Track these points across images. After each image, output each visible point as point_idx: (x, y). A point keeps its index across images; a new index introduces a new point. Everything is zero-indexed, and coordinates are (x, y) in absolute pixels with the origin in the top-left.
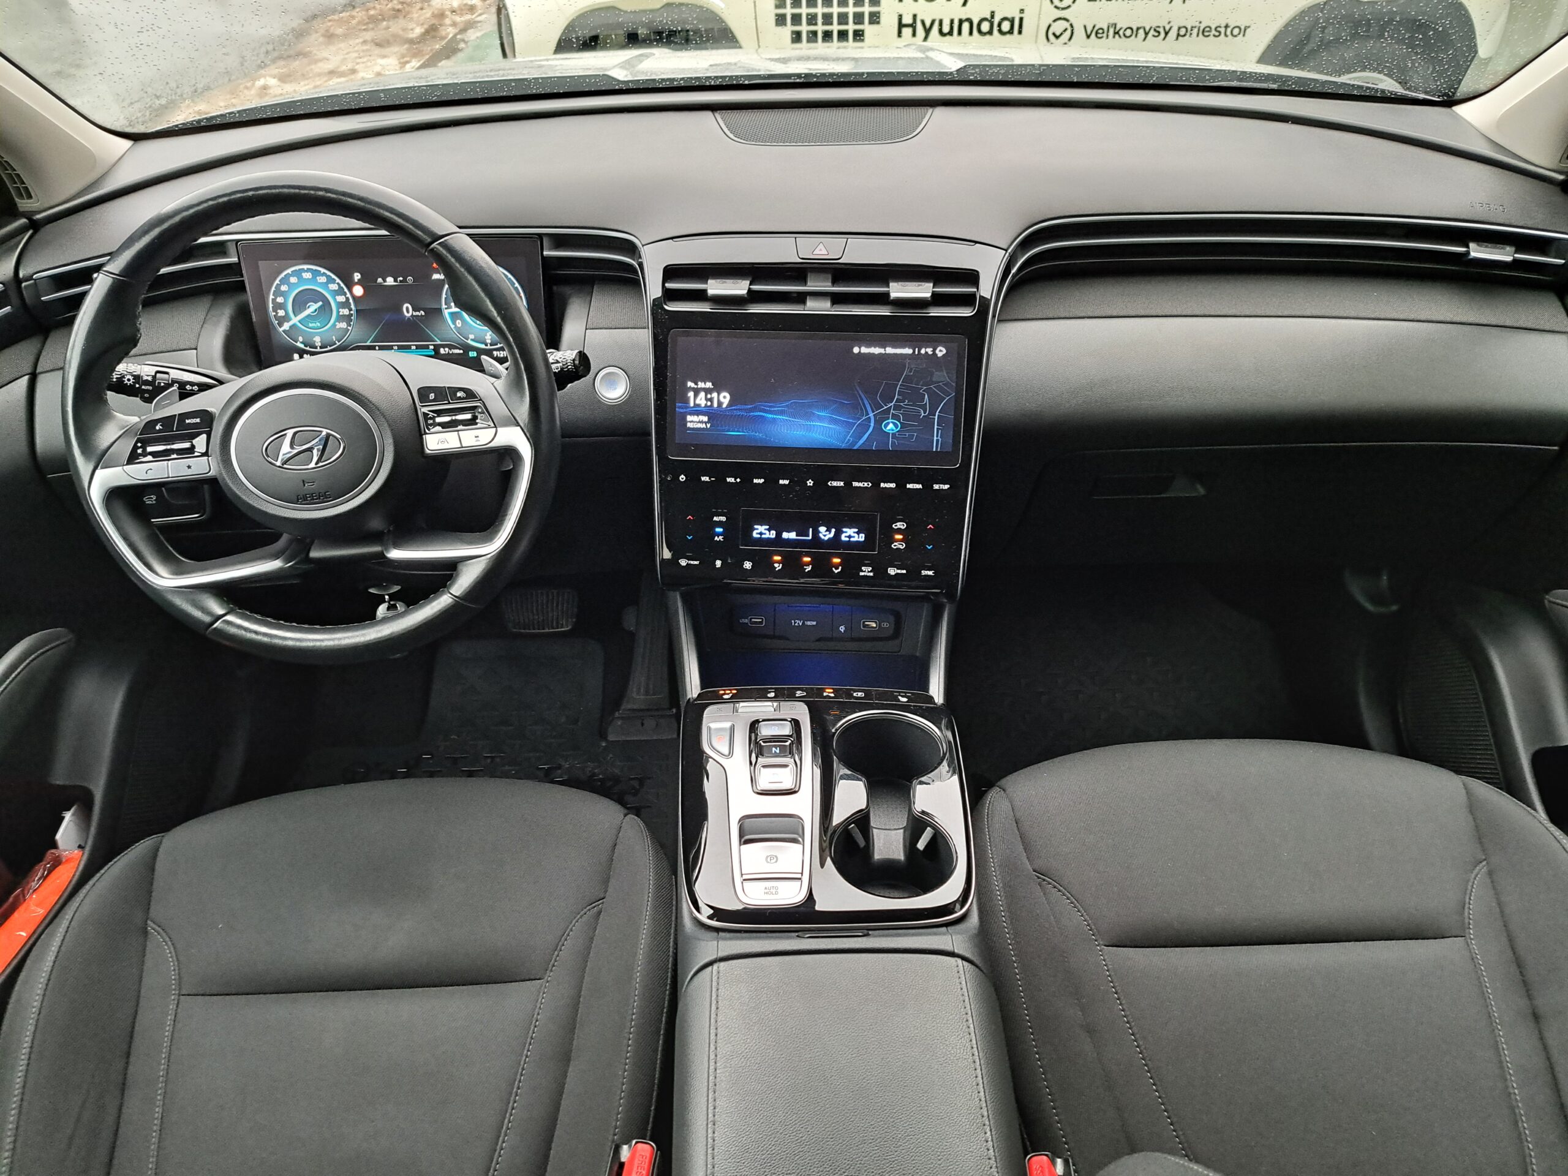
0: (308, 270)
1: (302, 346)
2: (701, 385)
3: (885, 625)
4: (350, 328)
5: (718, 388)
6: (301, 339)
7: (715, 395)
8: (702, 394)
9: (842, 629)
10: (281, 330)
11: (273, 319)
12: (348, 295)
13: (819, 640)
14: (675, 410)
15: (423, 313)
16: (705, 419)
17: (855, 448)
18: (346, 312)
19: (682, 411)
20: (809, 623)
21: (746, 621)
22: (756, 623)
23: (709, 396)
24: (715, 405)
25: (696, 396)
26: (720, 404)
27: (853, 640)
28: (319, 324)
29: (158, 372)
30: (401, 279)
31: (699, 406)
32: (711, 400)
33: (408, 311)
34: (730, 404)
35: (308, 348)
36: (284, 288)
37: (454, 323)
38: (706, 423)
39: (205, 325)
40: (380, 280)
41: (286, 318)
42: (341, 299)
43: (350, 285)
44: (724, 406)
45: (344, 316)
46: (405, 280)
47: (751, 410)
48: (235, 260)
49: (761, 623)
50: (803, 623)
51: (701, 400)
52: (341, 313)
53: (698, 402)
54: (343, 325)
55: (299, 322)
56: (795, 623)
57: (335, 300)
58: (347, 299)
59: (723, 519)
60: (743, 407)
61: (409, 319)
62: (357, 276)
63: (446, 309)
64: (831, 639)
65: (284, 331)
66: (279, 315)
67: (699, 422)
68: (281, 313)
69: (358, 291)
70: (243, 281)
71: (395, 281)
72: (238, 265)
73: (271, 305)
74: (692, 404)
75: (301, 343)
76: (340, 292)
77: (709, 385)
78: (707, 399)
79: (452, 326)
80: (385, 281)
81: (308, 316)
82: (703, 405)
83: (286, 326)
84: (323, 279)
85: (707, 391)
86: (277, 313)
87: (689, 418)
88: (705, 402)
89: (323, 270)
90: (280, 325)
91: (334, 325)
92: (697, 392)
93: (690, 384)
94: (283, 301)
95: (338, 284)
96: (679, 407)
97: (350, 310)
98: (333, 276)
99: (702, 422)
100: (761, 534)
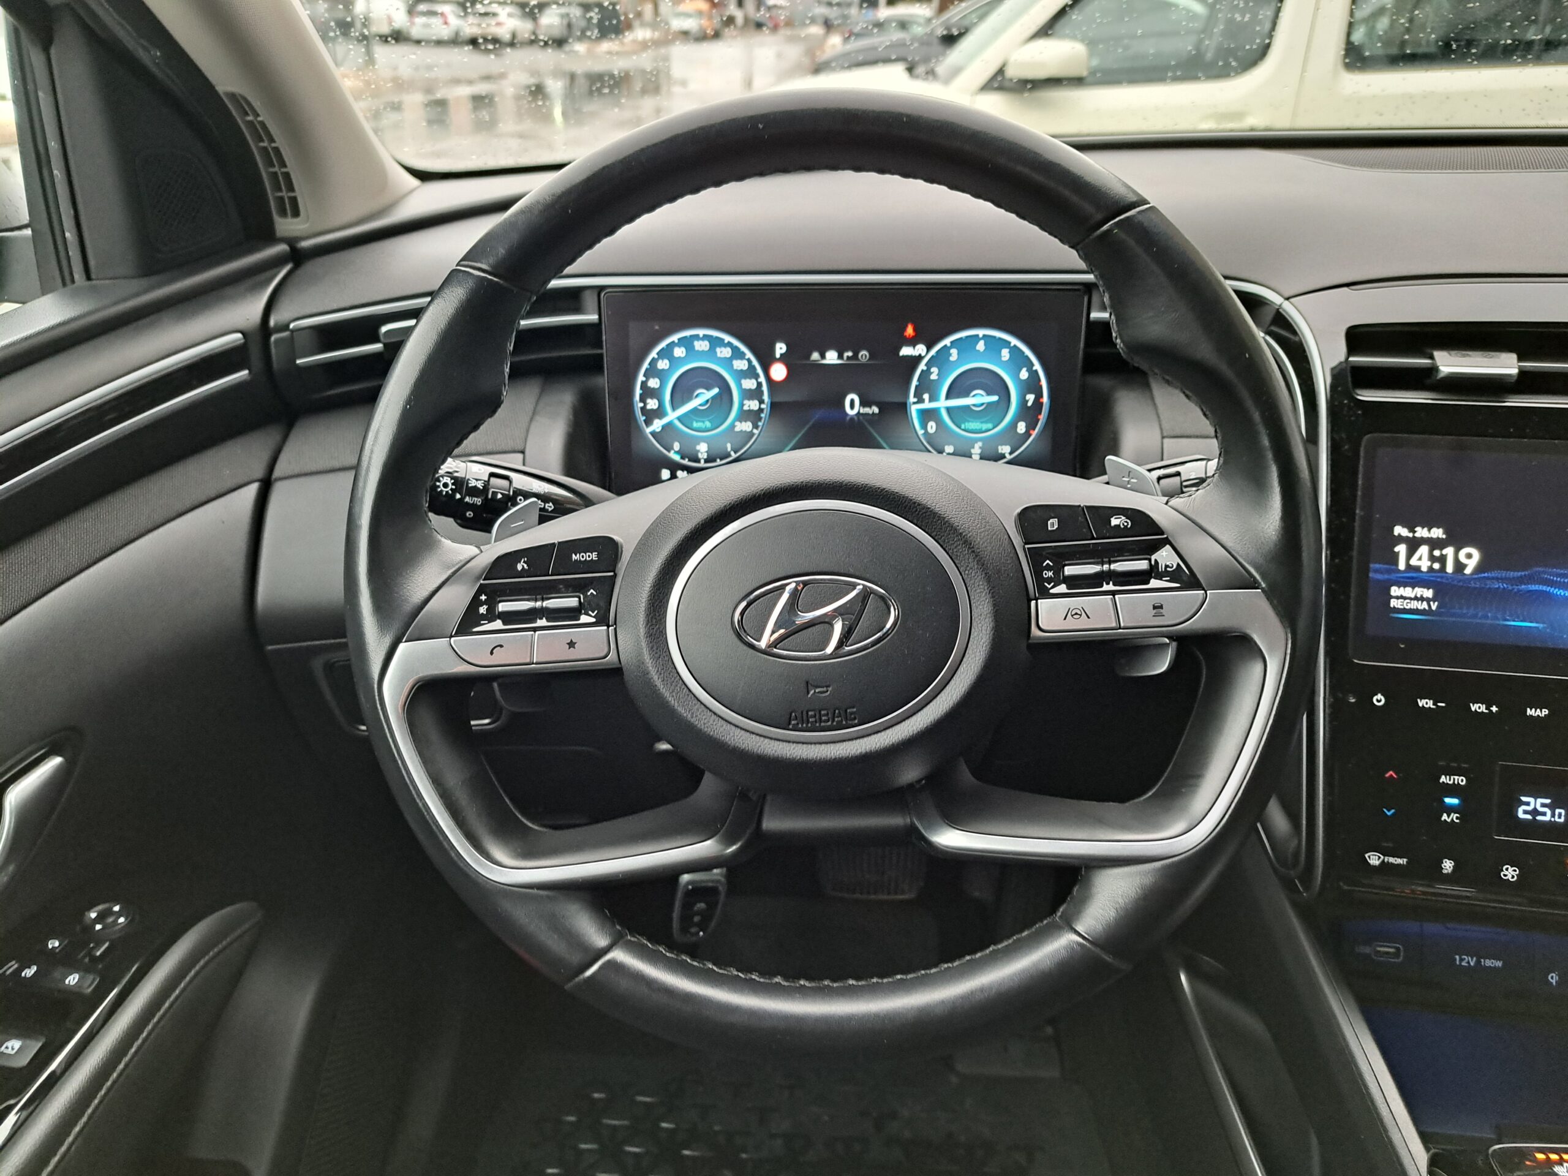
0: (706, 337)
1: (677, 458)
2: (1421, 532)
4: (755, 431)
5: (1456, 539)
6: (677, 446)
7: (1449, 551)
8: (1424, 550)
9: (1553, 978)
10: (648, 430)
11: (638, 413)
12: (762, 379)
13: (1510, 996)
14: (1367, 576)
15: (876, 410)
16: (1429, 593)
18: (754, 405)
19: (1379, 576)
20: (1489, 963)
21: (1367, 950)
23: (1437, 553)
24: (1450, 568)
25: (1410, 553)
26: (1459, 566)
28: (708, 424)
29: (492, 475)
30: (850, 354)
31: (1417, 569)
32: (1442, 560)
33: (852, 406)
34: (1479, 569)
35: (686, 462)
36: (663, 364)
37: (924, 426)
38: (1428, 600)
39: (537, 418)
40: (815, 356)
41: (659, 413)
42: (750, 384)
43: (767, 362)
44: (1468, 571)
45: (750, 411)
46: (855, 356)
47: (1521, 580)
48: (593, 317)
50: (1478, 962)
51: (1422, 559)
52: (746, 408)
53: (1414, 562)
54: (747, 426)
55: (679, 419)
56: (1462, 960)
57: (740, 385)
58: (759, 385)
59: (1461, 780)
60: (1503, 574)
61: (852, 419)
62: (780, 348)
63: (914, 403)
64: (1532, 996)
65: (653, 434)
66: (649, 407)
67: (1416, 598)
68: (652, 404)
69: (779, 372)
70: (601, 355)
71: (840, 357)
72: (596, 327)
73: (638, 391)
74: (1402, 566)
75: (677, 452)
76: (751, 373)
77: (1437, 533)
78: (1432, 558)
79: (921, 432)
80: (823, 356)
81: (695, 411)
82: (1424, 569)
83: (657, 425)
84: (726, 352)
85: (1434, 544)
86: (645, 404)
87: (1395, 591)
88: (1429, 563)
89: (727, 338)
90: (648, 422)
91: (733, 426)
92: (1413, 545)
93: (1399, 530)
94: (657, 386)
95: (749, 361)
96: (1377, 571)
97: (761, 402)
98: (743, 348)
99: (1422, 599)
100: (1535, 812)
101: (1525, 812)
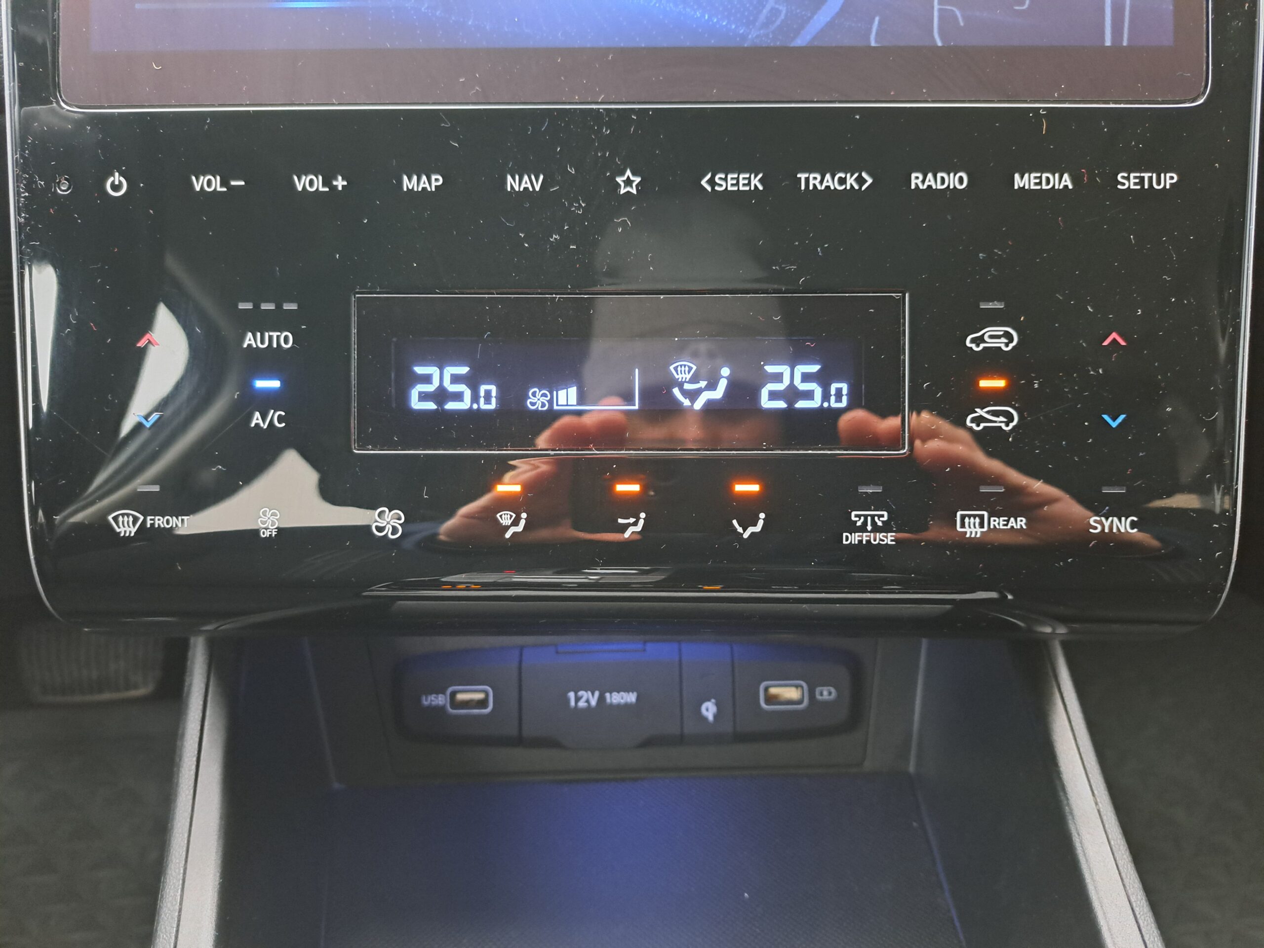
3: (826, 694)
9: (709, 710)
13: (648, 743)
17: (800, 42)
20: (616, 698)
21: (440, 700)
22: (466, 704)
27: (740, 738)
49: (483, 703)
50: (602, 699)
56: (578, 699)
59: (284, 339)
64: (680, 740)
100: (441, 396)
101: (423, 397)
